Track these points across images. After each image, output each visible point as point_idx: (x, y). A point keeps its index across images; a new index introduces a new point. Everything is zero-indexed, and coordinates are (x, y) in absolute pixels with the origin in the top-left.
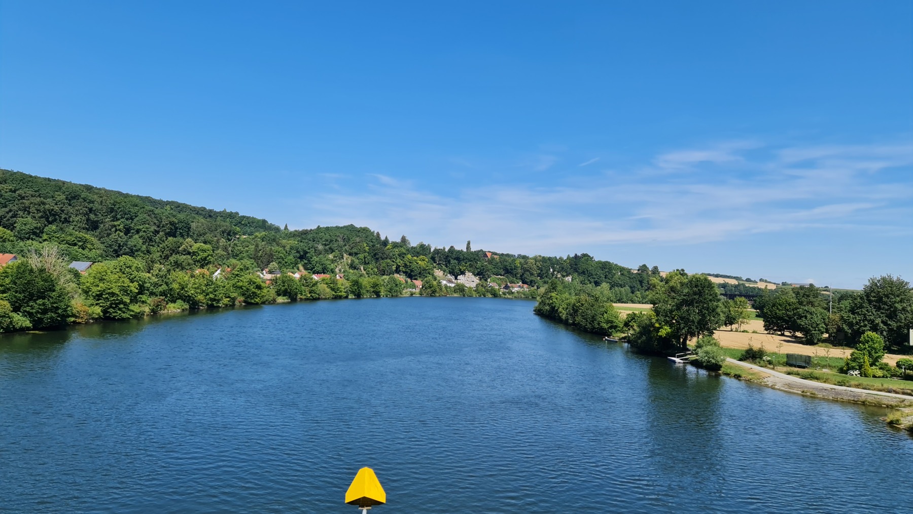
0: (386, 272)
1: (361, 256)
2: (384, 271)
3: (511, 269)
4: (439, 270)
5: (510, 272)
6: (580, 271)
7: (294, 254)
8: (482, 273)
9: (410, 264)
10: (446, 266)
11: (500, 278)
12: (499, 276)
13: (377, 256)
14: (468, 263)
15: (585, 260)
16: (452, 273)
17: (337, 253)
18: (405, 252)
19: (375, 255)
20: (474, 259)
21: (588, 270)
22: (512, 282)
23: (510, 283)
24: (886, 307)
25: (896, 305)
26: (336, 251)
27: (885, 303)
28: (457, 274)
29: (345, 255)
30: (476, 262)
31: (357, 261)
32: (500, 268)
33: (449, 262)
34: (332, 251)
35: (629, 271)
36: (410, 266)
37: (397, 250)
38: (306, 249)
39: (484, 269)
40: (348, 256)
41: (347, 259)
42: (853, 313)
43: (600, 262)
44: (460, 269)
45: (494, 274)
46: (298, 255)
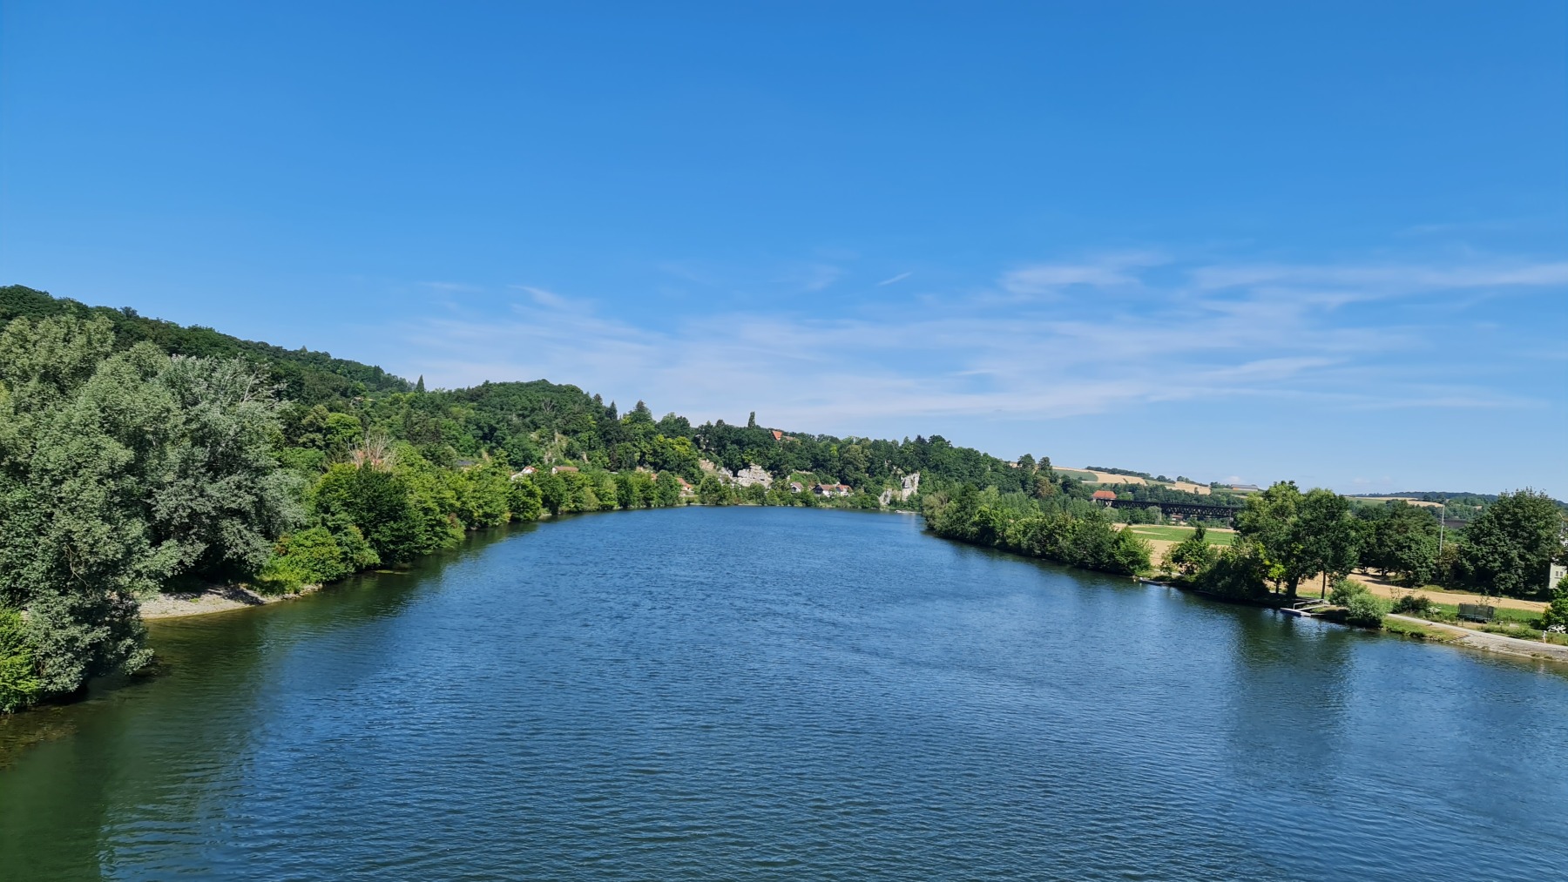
0: (624, 462)
1: (584, 436)
2: (621, 462)
3: (824, 461)
4: (708, 461)
5: (822, 465)
6: (932, 464)
7: (474, 432)
8: (778, 466)
9: (663, 451)
10: (719, 454)
11: (805, 475)
12: (804, 472)
13: (609, 437)
14: (756, 450)
15: (938, 446)
16: (728, 465)
17: (545, 430)
18: (654, 430)
19: (604, 434)
20: (765, 443)
21: (944, 462)
22: (825, 482)
23: (823, 484)
24: (1525, 535)
25: (1539, 531)
26: (542, 426)
27: (1523, 528)
28: (737, 466)
29: (556, 434)
30: (767, 448)
31: (577, 445)
32: (807, 458)
33: (724, 447)
34: (537, 427)
35: (1007, 466)
36: (663, 454)
37: (640, 426)
38: (493, 422)
39: (780, 459)
40: (561, 436)
41: (561, 441)
42: (1478, 543)
43: (961, 451)
44: (743, 460)
45: (797, 469)
46: (480, 433)
